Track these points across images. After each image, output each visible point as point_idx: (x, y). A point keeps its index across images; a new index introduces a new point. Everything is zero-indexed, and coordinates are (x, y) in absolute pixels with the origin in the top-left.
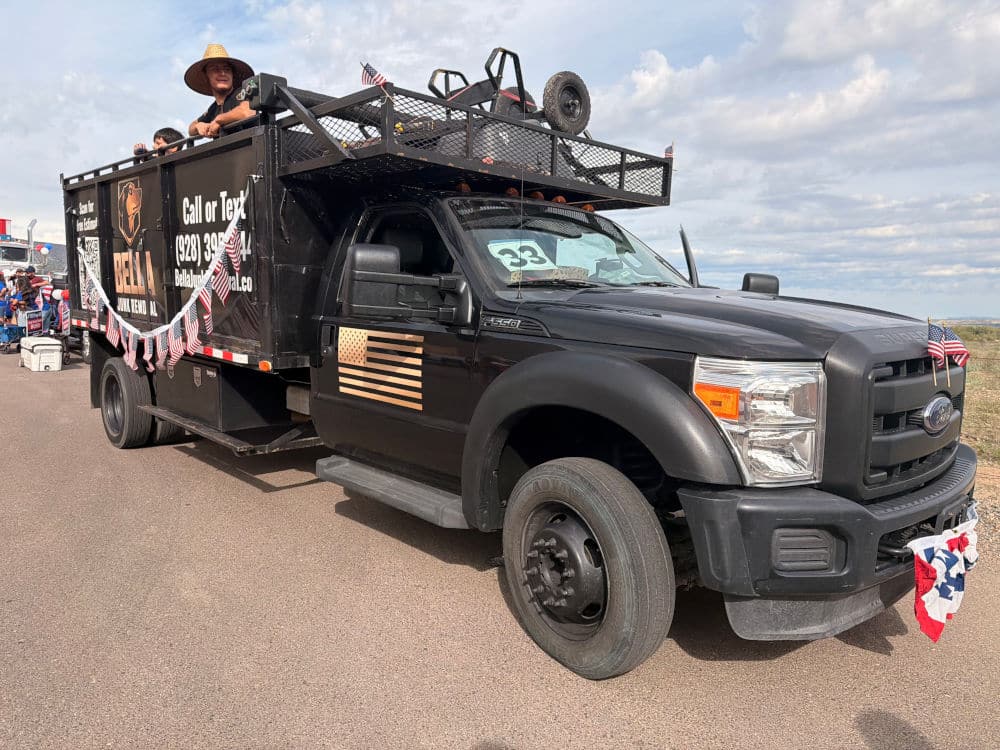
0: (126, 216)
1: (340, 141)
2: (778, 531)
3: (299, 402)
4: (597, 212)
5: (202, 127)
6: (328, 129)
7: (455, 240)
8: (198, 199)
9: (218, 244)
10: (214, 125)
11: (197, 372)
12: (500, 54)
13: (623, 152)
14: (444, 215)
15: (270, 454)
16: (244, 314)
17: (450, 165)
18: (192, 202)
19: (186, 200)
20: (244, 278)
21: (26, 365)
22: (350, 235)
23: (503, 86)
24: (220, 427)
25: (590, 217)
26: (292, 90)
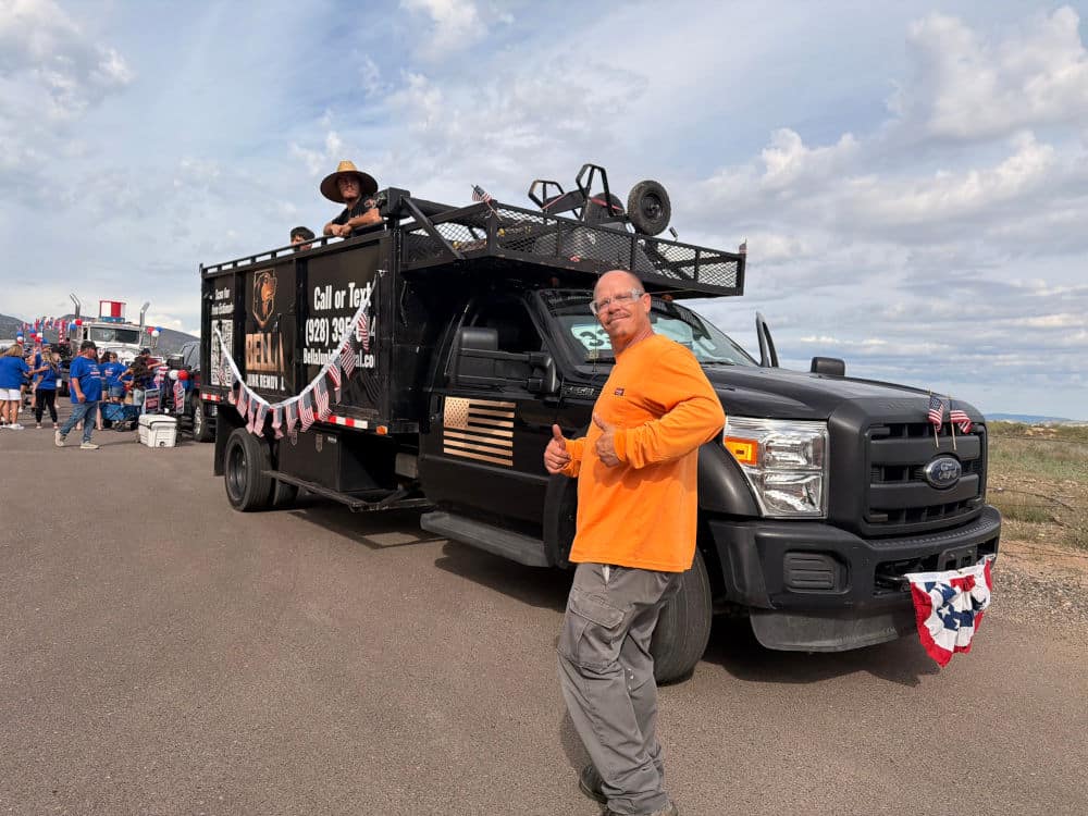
0: (261, 302)
1: (452, 242)
2: (789, 555)
3: (406, 466)
4: (675, 301)
5: (336, 228)
6: (443, 234)
7: (544, 325)
8: (329, 289)
9: (346, 329)
10: (347, 227)
11: (319, 439)
12: (589, 169)
13: (698, 250)
14: (536, 304)
15: (380, 511)
16: (363, 388)
17: (542, 263)
18: (323, 290)
19: (318, 289)
20: (366, 356)
21: (143, 441)
22: (457, 320)
23: (592, 194)
24: (338, 488)
25: (670, 306)
26: (414, 200)
